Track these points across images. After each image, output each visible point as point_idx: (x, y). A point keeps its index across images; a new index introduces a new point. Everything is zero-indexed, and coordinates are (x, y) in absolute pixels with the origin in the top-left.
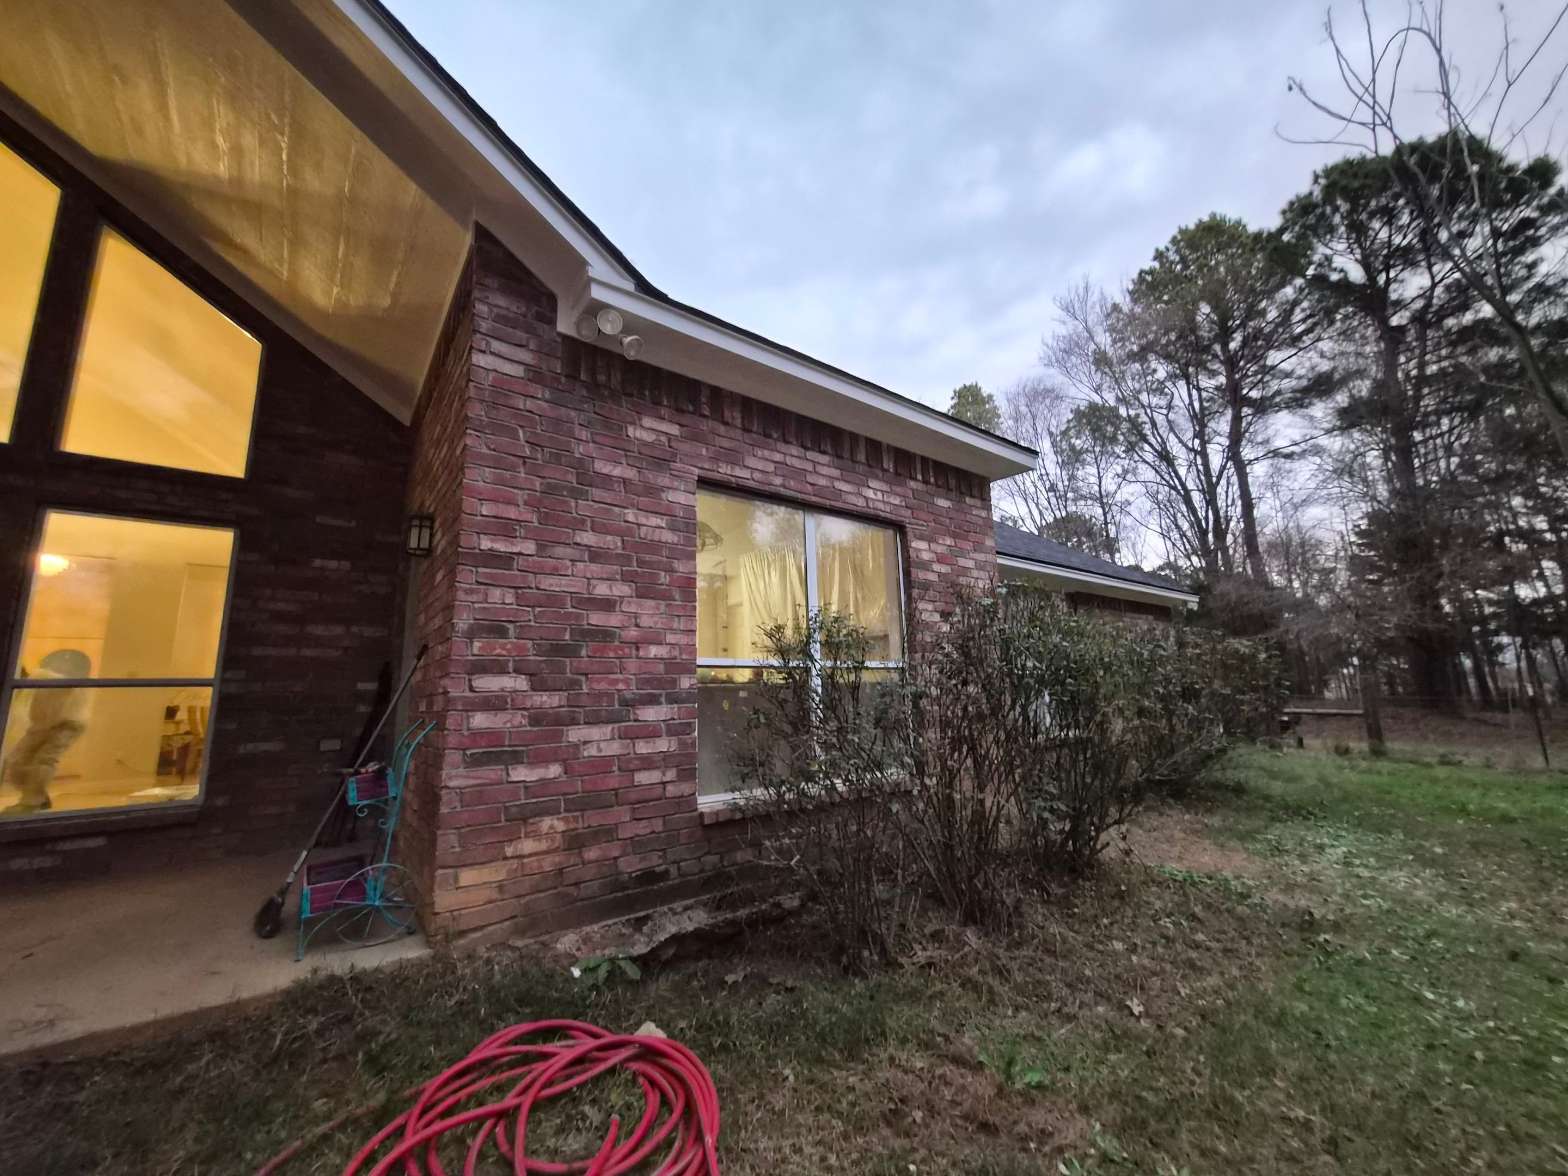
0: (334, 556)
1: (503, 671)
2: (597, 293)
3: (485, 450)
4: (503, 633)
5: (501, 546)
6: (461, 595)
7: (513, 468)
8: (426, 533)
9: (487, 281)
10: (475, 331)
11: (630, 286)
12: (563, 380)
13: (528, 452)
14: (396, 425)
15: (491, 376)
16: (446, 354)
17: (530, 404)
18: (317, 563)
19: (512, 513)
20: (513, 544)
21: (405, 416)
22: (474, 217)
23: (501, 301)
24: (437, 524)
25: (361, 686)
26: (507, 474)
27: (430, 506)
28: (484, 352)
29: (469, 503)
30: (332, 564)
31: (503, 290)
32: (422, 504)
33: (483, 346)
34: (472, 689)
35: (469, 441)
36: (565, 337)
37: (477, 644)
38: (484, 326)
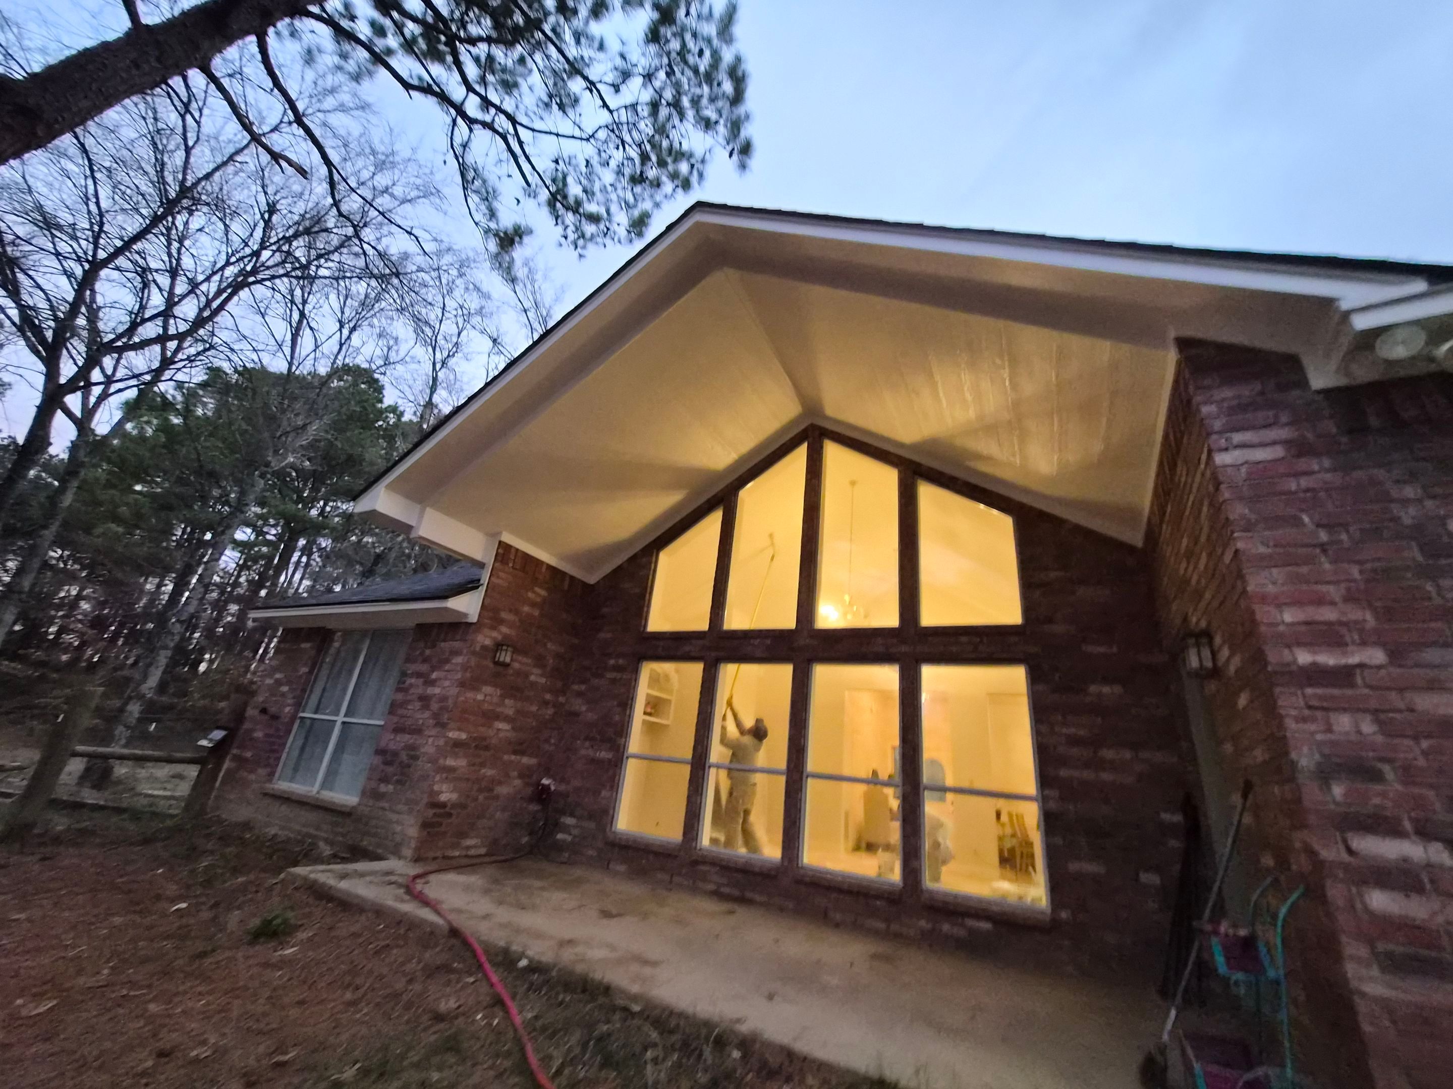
0: (1106, 680)
1: (1394, 831)
2: (1361, 322)
3: (1262, 550)
4: (1376, 777)
5: (1328, 659)
6: (1291, 724)
7: (1309, 560)
8: (1206, 653)
9: (1207, 382)
10: (1209, 434)
11: (1419, 286)
12: (1344, 440)
13: (1323, 536)
14: (1131, 549)
15: (1243, 470)
16: (1173, 466)
17: (1304, 482)
18: (1093, 689)
19: (1328, 614)
20: (1345, 654)
21: (1137, 539)
22: (1172, 334)
23: (1228, 393)
24: (1218, 640)
25: (1166, 817)
26: (1304, 570)
27: (1198, 621)
28: (1226, 449)
29: (1264, 614)
30: (1106, 690)
31: (1228, 381)
32: (1185, 619)
33: (1223, 443)
34: (1350, 851)
35: (1240, 545)
36: (1327, 393)
37: (1338, 791)
38: (1217, 425)
